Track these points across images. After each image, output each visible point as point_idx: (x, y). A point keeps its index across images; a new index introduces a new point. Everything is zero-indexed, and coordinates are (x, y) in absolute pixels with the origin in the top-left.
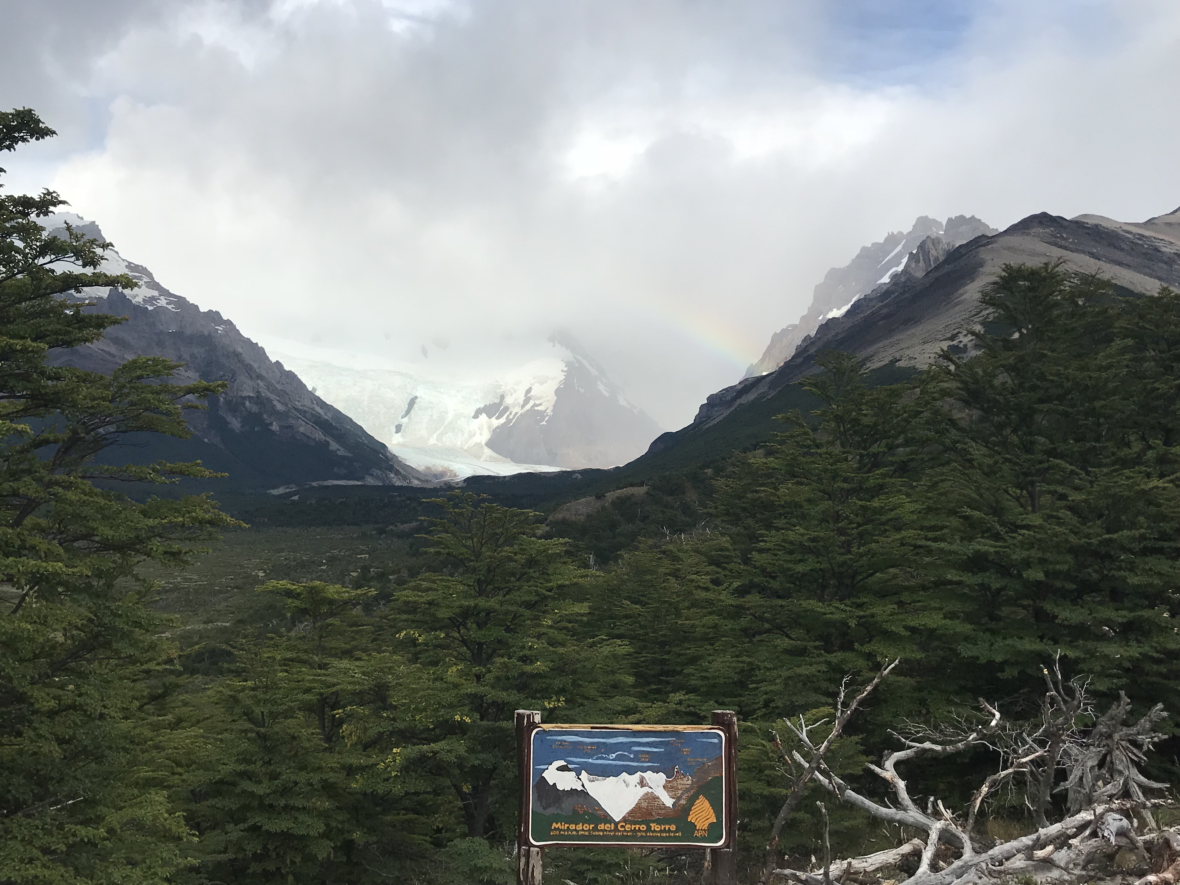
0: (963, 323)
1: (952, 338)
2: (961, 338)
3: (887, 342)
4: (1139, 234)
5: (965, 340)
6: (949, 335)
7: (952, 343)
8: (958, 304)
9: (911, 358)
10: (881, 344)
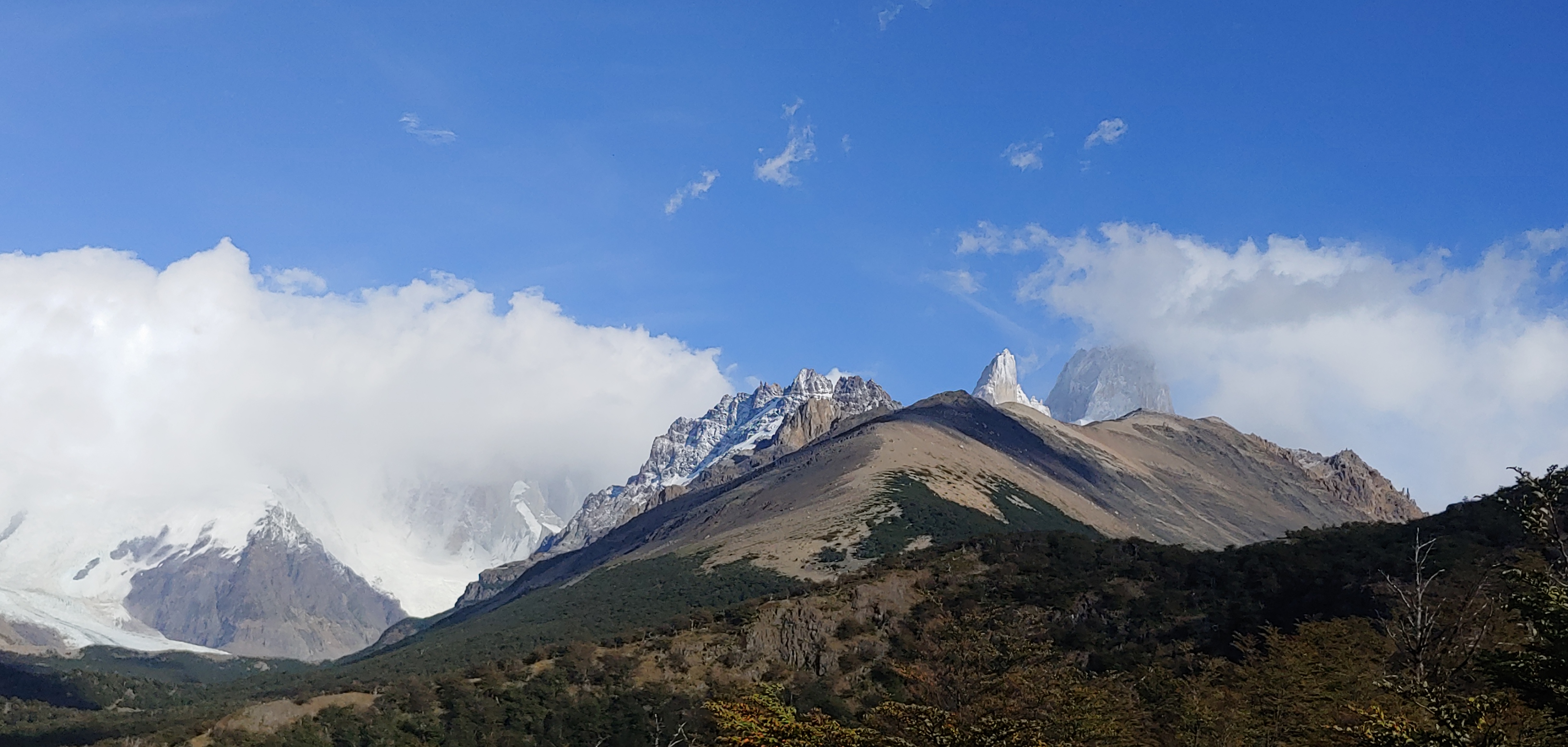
0: (845, 519)
1: (828, 538)
2: (840, 538)
3: (742, 530)
4: (1076, 439)
5: (845, 543)
6: (825, 533)
7: (828, 545)
8: (841, 493)
9: (771, 557)
10: (734, 532)
